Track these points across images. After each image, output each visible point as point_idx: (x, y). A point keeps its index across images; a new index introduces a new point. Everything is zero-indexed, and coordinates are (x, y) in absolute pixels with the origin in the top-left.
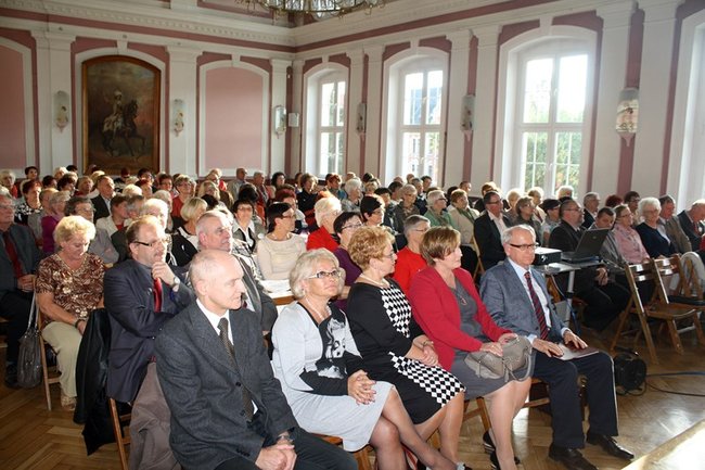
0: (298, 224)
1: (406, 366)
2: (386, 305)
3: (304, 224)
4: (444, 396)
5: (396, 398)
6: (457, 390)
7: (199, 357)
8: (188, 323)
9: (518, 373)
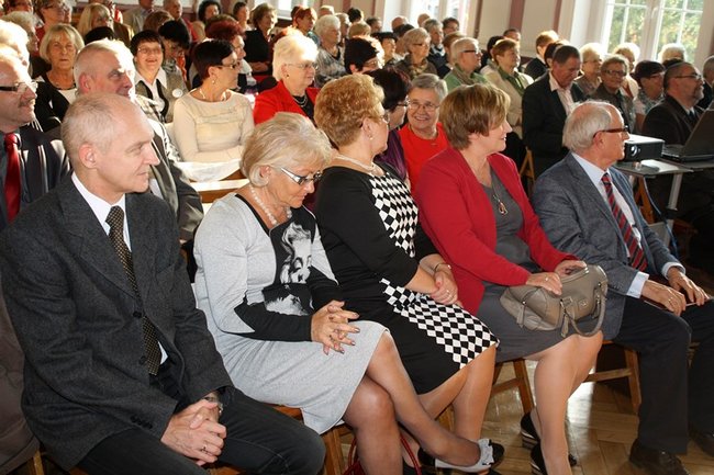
0: (242, 78)
1: (407, 302)
2: (379, 204)
3: (251, 80)
4: (464, 352)
5: (389, 348)
6: (486, 343)
7: (74, 267)
8: (56, 213)
9: (584, 324)
